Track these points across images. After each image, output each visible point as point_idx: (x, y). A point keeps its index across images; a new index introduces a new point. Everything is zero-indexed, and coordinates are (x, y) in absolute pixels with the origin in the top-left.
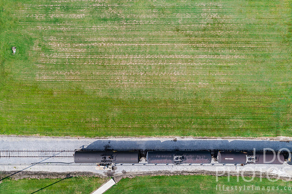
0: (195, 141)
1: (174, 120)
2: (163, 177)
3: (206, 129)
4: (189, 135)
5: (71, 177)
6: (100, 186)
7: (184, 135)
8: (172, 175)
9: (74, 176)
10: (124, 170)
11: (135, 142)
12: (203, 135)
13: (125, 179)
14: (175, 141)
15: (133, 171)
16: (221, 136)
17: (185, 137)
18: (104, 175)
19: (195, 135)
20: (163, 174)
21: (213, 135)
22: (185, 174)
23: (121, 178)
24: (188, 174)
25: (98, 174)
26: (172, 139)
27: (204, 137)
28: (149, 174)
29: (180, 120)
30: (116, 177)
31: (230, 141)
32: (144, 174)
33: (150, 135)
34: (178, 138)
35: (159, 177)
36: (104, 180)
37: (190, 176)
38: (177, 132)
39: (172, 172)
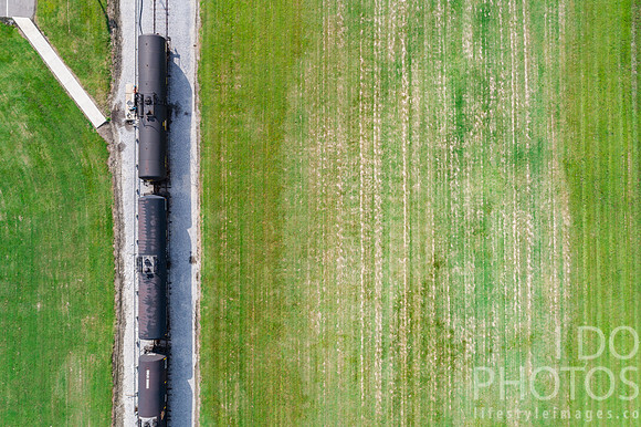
0: (191, 305)
1: (236, 258)
2: (111, 233)
3: (217, 329)
4: (204, 291)
5: (109, 30)
6: (89, 94)
7: (204, 279)
8: (115, 253)
9: (113, 36)
10: (124, 146)
11: (187, 171)
12: (203, 322)
13: (105, 149)
14: (191, 260)
15: (124, 167)
16: (202, 361)
17: (199, 283)
18: (114, 103)
19: (203, 304)
20: (116, 234)
21: (203, 344)
22: (117, 282)
23: (108, 141)
24: (117, 289)
25: (116, 89)
26: (194, 254)
27: (199, 325)
28: (118, 203)
29: (237, 270)
30: (110, 130)
31: (192, 382)
32: (116, 191)
33: (203, 203)
34: (196, 268)
35: (110, 226)
36: (103, 102)
37: (112, 294)
38: (211, 265)
39: (122, 253)
